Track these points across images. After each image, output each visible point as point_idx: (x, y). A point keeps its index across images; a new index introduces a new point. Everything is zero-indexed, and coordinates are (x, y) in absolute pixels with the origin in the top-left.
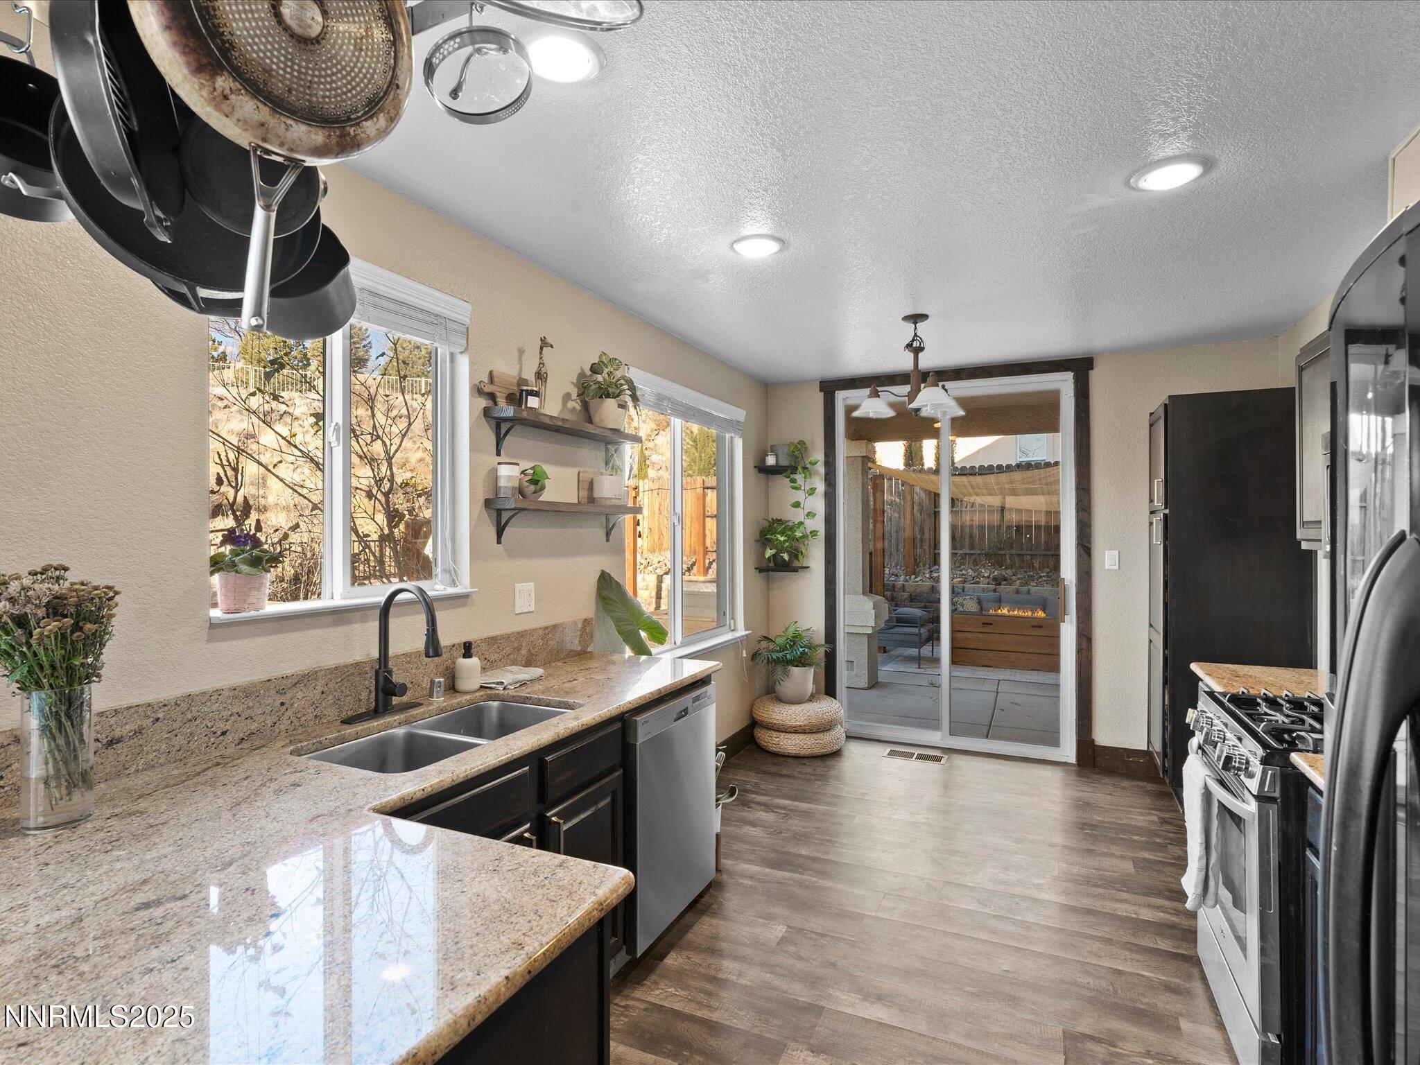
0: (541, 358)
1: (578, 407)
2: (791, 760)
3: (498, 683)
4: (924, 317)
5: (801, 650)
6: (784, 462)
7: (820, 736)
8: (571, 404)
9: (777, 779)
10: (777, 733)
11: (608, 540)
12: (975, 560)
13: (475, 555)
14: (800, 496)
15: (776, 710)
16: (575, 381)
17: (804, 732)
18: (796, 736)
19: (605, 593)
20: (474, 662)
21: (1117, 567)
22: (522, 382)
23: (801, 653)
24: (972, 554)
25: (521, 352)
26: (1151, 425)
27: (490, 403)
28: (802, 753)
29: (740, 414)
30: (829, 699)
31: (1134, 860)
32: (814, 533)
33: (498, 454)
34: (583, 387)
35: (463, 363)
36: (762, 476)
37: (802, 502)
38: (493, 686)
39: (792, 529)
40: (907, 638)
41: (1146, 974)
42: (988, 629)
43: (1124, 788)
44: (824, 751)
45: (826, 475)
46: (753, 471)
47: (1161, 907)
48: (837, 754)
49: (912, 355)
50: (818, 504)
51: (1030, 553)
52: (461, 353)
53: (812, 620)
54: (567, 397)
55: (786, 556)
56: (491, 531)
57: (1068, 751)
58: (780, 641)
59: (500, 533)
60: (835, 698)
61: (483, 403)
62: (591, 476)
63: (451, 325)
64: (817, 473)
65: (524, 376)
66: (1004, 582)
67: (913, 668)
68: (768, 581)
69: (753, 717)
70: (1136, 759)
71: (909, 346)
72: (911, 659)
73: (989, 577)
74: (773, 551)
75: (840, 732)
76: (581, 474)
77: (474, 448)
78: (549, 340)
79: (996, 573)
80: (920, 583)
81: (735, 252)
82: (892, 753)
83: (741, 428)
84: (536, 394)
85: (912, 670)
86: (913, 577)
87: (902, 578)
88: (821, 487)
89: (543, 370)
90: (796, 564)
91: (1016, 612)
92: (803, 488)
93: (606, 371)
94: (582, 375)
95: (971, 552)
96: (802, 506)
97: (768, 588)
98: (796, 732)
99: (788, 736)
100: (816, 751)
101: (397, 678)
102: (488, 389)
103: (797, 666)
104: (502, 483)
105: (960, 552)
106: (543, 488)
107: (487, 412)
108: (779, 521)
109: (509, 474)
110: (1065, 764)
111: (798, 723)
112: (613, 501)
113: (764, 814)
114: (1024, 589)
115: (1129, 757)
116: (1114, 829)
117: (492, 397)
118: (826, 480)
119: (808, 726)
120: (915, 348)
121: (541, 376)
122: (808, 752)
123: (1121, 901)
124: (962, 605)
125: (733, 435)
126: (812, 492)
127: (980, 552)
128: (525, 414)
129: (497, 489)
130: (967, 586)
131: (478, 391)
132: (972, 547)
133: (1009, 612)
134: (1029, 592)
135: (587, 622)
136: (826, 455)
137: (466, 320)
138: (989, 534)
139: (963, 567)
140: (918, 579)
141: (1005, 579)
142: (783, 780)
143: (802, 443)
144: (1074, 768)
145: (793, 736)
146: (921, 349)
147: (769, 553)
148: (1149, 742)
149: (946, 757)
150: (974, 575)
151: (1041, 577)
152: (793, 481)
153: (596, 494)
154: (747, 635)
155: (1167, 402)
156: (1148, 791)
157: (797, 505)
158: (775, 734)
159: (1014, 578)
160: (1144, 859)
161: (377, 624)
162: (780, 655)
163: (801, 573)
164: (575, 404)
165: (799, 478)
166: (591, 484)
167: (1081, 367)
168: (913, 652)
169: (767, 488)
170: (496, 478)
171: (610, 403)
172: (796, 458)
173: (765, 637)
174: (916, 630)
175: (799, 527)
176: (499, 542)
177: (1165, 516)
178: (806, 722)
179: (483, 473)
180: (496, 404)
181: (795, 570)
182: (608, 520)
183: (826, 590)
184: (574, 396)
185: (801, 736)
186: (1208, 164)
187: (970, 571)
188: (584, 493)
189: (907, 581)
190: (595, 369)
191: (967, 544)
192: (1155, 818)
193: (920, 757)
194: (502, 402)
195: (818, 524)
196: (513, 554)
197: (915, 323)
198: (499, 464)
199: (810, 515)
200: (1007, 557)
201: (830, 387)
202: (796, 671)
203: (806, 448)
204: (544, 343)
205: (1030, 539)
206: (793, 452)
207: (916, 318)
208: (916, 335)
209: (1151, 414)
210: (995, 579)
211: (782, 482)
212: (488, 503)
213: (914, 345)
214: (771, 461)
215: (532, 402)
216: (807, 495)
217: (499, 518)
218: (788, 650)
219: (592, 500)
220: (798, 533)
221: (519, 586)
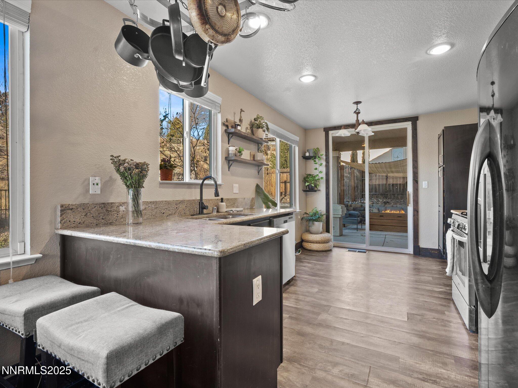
0: (241, 115)
1: (250, 132)
2: (315, 252)
3: (231, 210)
4: (360, 102)
5: (318, 216)
6: (312, 155)
7: (324, 244)
8: (248, 131)
10: (310, 243)
11: (258, 174)
12: (377, 196)
13: (223, 173)
14: (317, 166)
15: (310, 236)
16: (249, 124)
18: (317, 244)
19: (258, 190)
20: (224, 204)
21: (427, 188)
22: (235, 122)
25: (235, 114)
27: (227, 128)
28: (319, 250)
29: (297, 138)
30: (327, 233)
32: (322, 178)
33: (229, 144)
34: (252, 126)
35: (219, 116)
36: (304, 160)
37: (318, 168)
39: (314, 177)
40: (353, 221)
42: (382, 218)
44: (326, 249)
45: (326, 159)
46: (301, 158)
48: (330, 251)
49: (356, 116)
50: (323, 169)
51: (397, 193)
52: (219, 113)
53: (322, 208)
54: (247, 128)
55: (313, 185)
56: (227, 167)
57: (410, 251)
58: (311, 214)
59: (229, 168)
60: (329, 233)
61: (225, 128)
62: (254, 153)
63: (216, 104)
64: (323, 159)
65: (235, 121)
66: (388, 203)
67: (355, 232)
68: (306, 195)
69: (302, 239)
71: (355, 112)
73: (382, 202)
74: (308, 184)
75: (331, 244)
76: (251, 152)
77: (222, 141)
78: (243, 109)
79: (385, 200)
80: (357, 204)
81: (301, 81)
82: (349, 251)
83: (297, 143)
84: (240, 125)
86: (354, 202)
87: (350, 203)
88: (324, 163)
89: (242, 119)
90: (316, 189)
91: (393, 212)
92: (318, 164)
93: (259, 120)
94: (251, 122)
95: (376, 193)
96: (318, 169)
97: (306, 197)
98: (317, 243)
99: (314, 244)
100: (324, 249)
101: (205, 204)
102: (226, 124)
103: (317, 222)
104: (230, 152)
105: (371, 193)
106: (242, 154)
107: (226, 131)
108: (310, 174)
109: (232, 149)
110: (409, 254)
111: (317, 240)
112: (261, 161)
114: (395, 205)
115: (432, 251)
117: (227, 126)
118: (326, 161)
119: (321, 241)
121: (241, 120)
122: (321, 249)
124: (372, 210)
125: (295, 146)
126: (321, 165)
127: (379, 193)
128: (237, 132)
129: (228, 154)
130: (374, 205)
131: (223, 124)
132: (376, 191)
133: (390, 211)
134: (397, 206)
135: (253, 199)
136: (326, 153)
137: (220, 103)
138: (382, 187)
139: (373, 198)
141: (388, 202)
142: (313, 257)
143: (318, 148)
144: (412, 255)
145: (316, 244)
146: (359, 113)
148: (439, 246)
149: (368, 252)
150: (376, 201)
151: (401, 202)
152: (315, 161)
153: (255, 159)
154: (300, 211)
155: (444, 129)
156: (438, 261)
157: (316, 169)
158: (310, 244)
159: (391, 202)
161: (199, 190)
162: (311, 218)
163: (318, 192)
164: (249, 131)
165: (317, 160)
166: (254, 156)
167: (414, 120)
168: (355, 226)
170: (228, 151)
171: (260, 130)
172: (316, 153)
173: (306, 213)
174: (356, 219)
175: (317, 176)
176: (229, 171)
179: (225, 149)
180: (228, 128)
181: (316, 191)
182: (258, 168)
183: (326, 198)
184: (249, 128)
185: (318, 244)
188: (252, 158)
189: (352, 203)
190: (255, 120)
191: (374, 191)
193: (359, 252)
194: (230, 128)
195: (323, 175)
196: (232, 174)
198: (229, 146)
199: (321, 172)
200: (389, 195)
201: (327, 130)
202: (316, 223)
203: (319, 150)
204: (242, 111)
205: (397, 188)
206: (315, 151)
207: (357, 103)
208: (357, 108)
210: (384, 202)
211: (312, 161)
212: (226, 158)
213: (357, 112)
214: (307, 154)
215: (239, 128)
216: (319, 166)
217: (229, 163)
218: (314, 216)
219: (254, 160)
220: (317, 178)
221: (234, 185)
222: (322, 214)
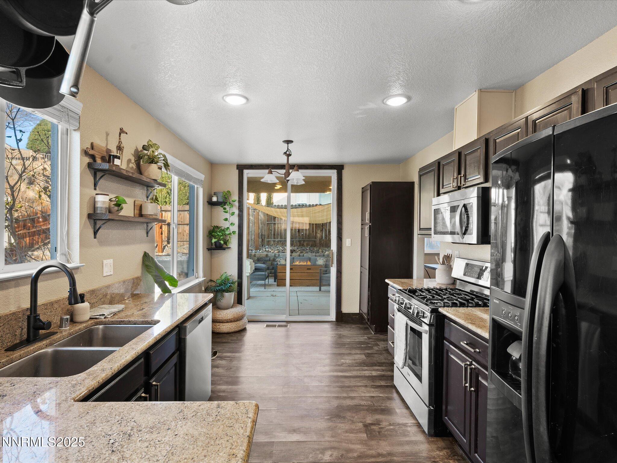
0: (120, 139)
1: (135, 167)
3: (100, 315)
4: (291, 142)
6: (221, 200)
7: (238, 322)
8: (131, 165)
9: (222, 344)
11: (147, 236)
12: (282, 243)
13: (82, 244)
14: (227, 216)
15: (218, 313)
16: (133, 153)
17: (231, 322)
18: (228, 324)
19: (147, 263)
20: (86, 305)
21: (350, 245)
22: (108, 151)
23: (229, 286)
24: (281, 241)
25: (107, 134)
26: (363, 192)
27: (91, 160)
28: (230, 331)
29: (202, 177)
30: (240, 306)
31: (364, 354)
32: (234, 232)
33: (95, 189)
34: (138, 157)
35: (76, 137)
36: (210, 206)
37: (228, 217)
38: (98, 317)
39: (224, 230)
40: (260, 276)
41: (381, 395)
43: (353, 328)
44: (240, 329)
45: (239, 206)
46: (206, 203)
47: (378, 369)
48: (244, 330)
49: (286, 157)
50: (235, 220)
51: (303, 240)
52: (75, 130)
53: (232, 272)
54: (129, 161)
55: (222, 242)
56: (91, 232)
57: (333, 317)
58: (219, 281)
59: (95, 233)
60: (242, 304)
61: (87, 160)
62: (141, 203)
63: (70, 113)
64: (235, 206)
65: (108, 147)
67: (262, 289)
68: (211, 254)
70: (355, 317)
71: (285, 153)
72: (261, 285)
74: (216, 240)
75: (245, 320)
76: (136, 202)
77: (82, 184)
78: (125, 129)
80: (261, 253)
81: (225, 101)
82: (267, 326)
83: (202, 183)
84: (119, 158)
85: (262, 290)
86: (258, 250)
87: (254, 251)
88: (237, 212)
89: (122, 145)
90: (225, 246)
91: (302, 263)
92: (229, 212)
93: (151, 150)
94: (136, 151)
96: (228, 220)
97: (211, 258)
98: (227, 322)
99: (224, 324)
100: (236, 330)
101: (43, 318)
102: (91, 152)
103: (227, 292)
104: (99, 205)
105: (277, 240)
106: (122, 209)
107: (90, 165)
108: (217, 227)
109: (102, 201)
110: (332, 321)
111: (229, 318)
112: (153, 216)
113: (221, 361)
114: (302, 254)
115: (353, 316)
116: (355, 344)
117: (93, 157)
118: (239, 209)
120: (288, 155)
122: (233, 330)
123: (365, 370)
124: (280, 262)
125: (199, 186)
126: (233, 214)
127: (284, 240)
128: (114, 168)
129: (95, 208)
130: (281, 254)
131: (85, 153)
133: (299, 263)
134: (303, 256)
135: (138, 278)
136: (239, 198)
137: (79, 112)
139: (278, 246)
140: (260, 252)
141: (294, 251)
142: (225, 344)
143: (229, 192)
144: (335, 323)
145: (226, 324)
146: (290, 155)
147: (214, 240)
148: (360, 309)
149: (289, 325)
150: (282, 249)
151: (307, 249)
152: (225, 209)
153: (144, 212)
154: (204, 280)
155: (371, 184)
156: (361, 328)
157: (226, 220)
159: (297, 250)
160: (367, 353)
162: (220, 288)
163: (227, 250)
164: (133, 165)
165: (227, 207)
166: (140, 207)
167: (339, 168)
168: (262, 282)
169: (211, 211)
170: (95, 202)
171: (154, 167)
172: (226, 198)
173: (211, 280)
174: (264, 273)
175: (227, 230)
176: (95, 237)
177: (370, 226)
178: (232, 317)
179: (87, 199)
180: (95, 161)
181: (224, 249)
182: (147, 226)
183: (238, 258)
184: (133, 161)
185: (230, 324)
186: (409, 98)
187: (281, 247)
188: (137, 212)
189: (256, 253)
190: (144, 148)
192: (366, 337)
193: (279, 326)
194: (99, 161)
195: (235, 228)
196: (102, 243)
197: (288, 144)
198: (96, 194)
199: (232, 224)
200: (295, 242)
201: (241, 168)
202: (226, 294)
203: (230, 194)
204: (122, 131)
205: (303, 234)
206: (225, 195)
207: (288, 142)
208: (288, 148)
209: (363, 188)
211: (220, 209)
212: (90, 216)
213: (287, 153)
214: (215, 199)
215: (117, 162)
216: (231, 215)
217: (95, 224)
218: (223, 285)
219: (141, 215)
220: (227, 233)
221: (105, 262)
222: (234, 281)
